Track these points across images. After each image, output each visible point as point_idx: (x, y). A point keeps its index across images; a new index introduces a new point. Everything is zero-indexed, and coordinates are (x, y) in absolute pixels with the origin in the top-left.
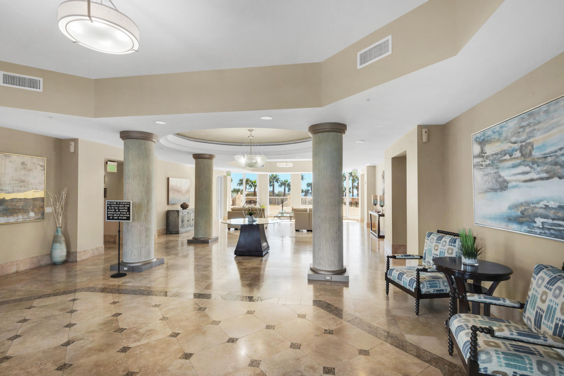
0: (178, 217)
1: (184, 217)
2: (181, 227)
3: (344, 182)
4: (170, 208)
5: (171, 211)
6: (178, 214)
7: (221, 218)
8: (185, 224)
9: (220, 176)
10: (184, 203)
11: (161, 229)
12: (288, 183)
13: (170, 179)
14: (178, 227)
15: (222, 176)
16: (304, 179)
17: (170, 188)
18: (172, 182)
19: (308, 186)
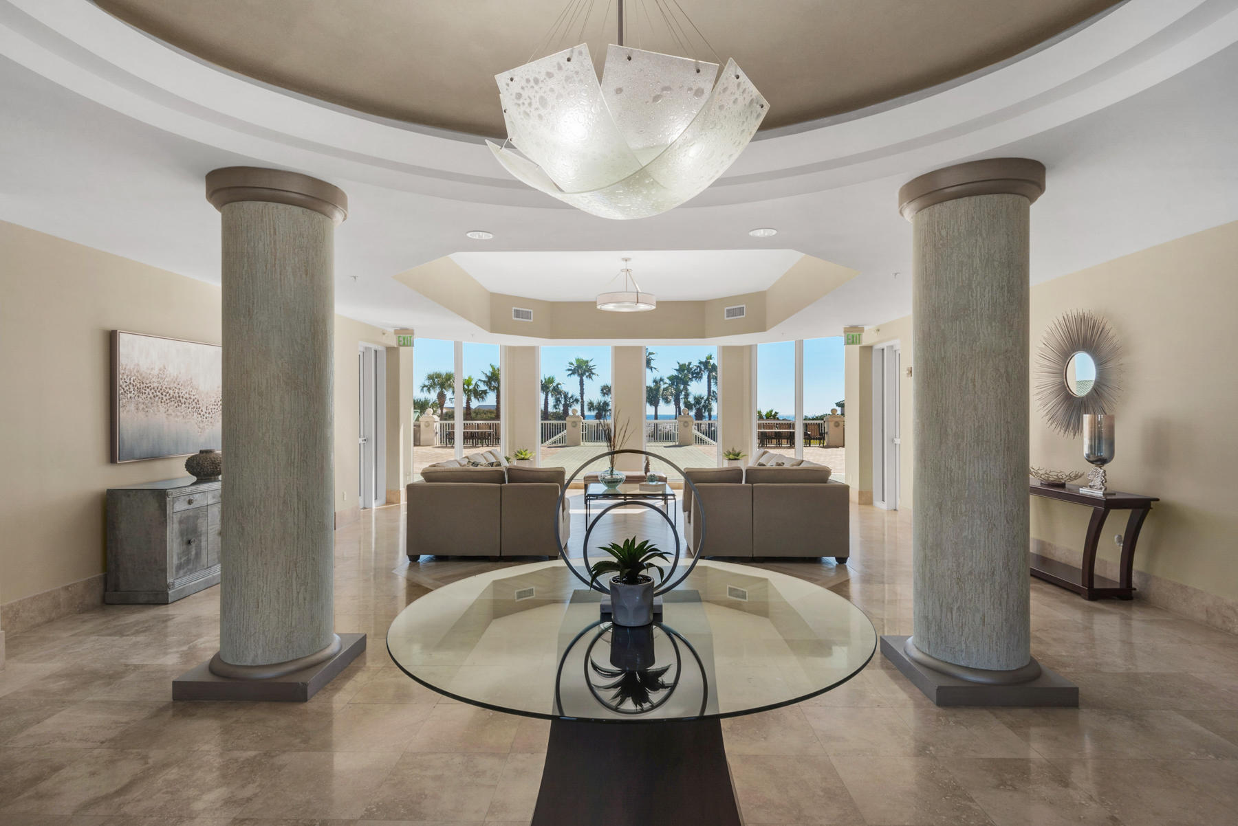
0: (164, 523)
1: (196, 517)
2: (179, 567)
3: (689, 383)
4: (127, 477)
5: (127, 492)
6: (163, 508)
7: (376, 499)
8: (204, 552)
9: (374, 347)
10: (201, 452)
11: (66, 588)
12: (555, 384)
13: (124, 340)
14: (164, 571)
15: (379, 348)
16: (593, 376)
17: (120, 382)
18: (133, 353)
19: (604, 394)
